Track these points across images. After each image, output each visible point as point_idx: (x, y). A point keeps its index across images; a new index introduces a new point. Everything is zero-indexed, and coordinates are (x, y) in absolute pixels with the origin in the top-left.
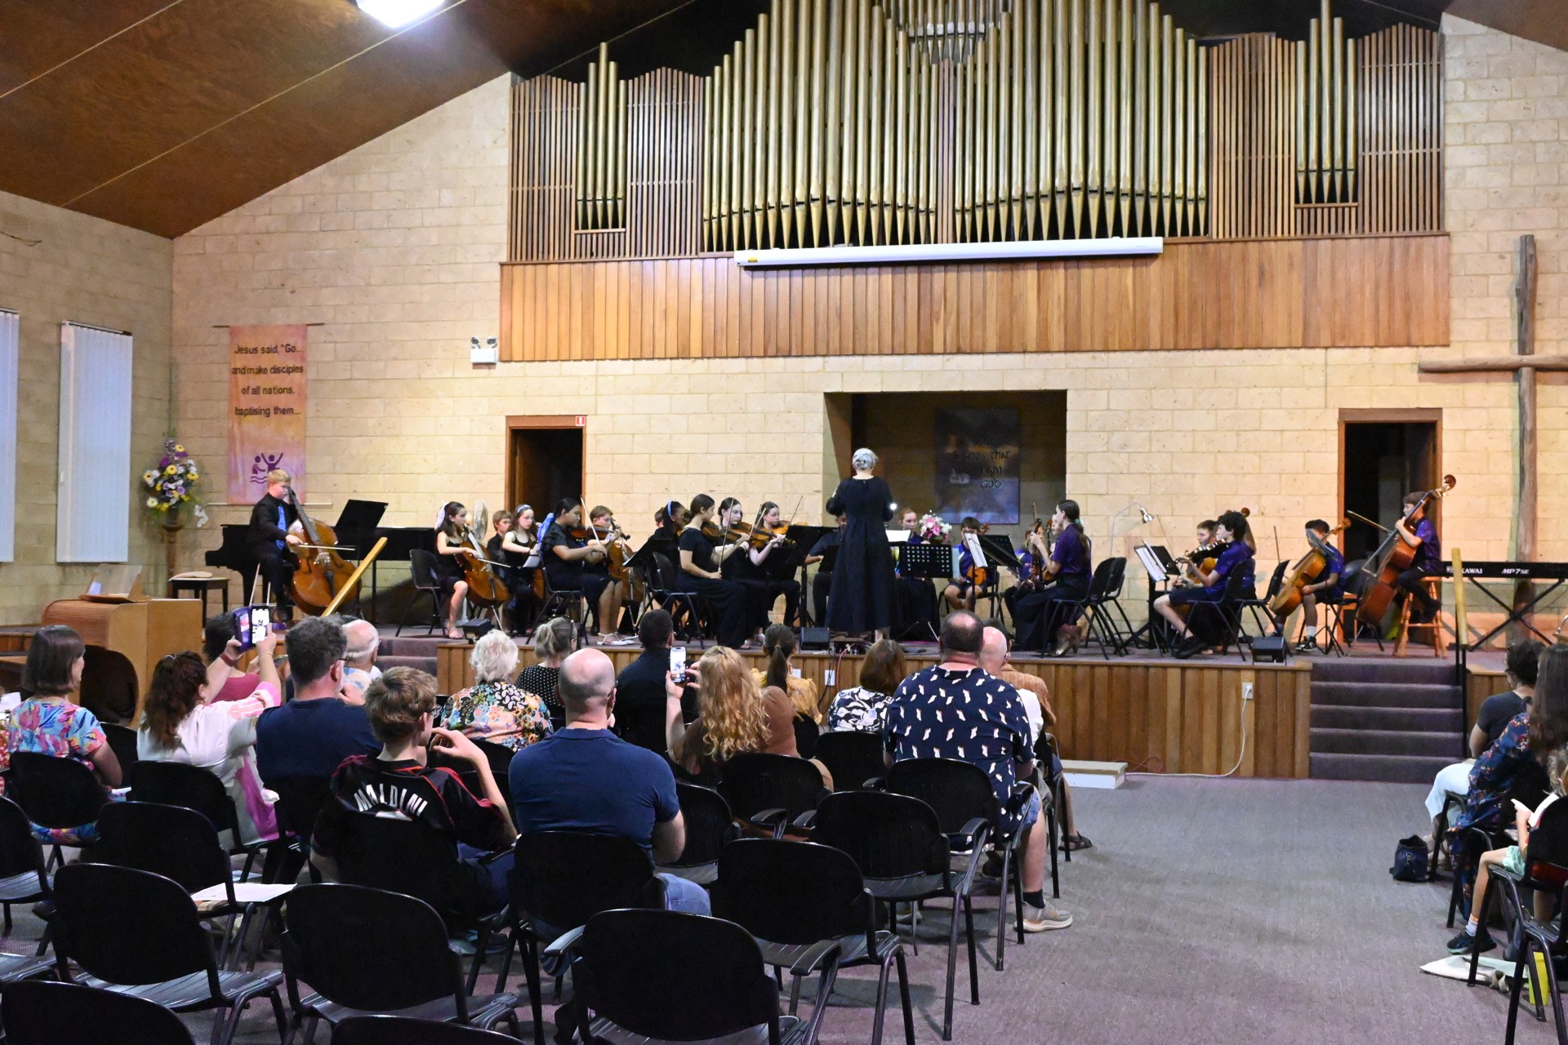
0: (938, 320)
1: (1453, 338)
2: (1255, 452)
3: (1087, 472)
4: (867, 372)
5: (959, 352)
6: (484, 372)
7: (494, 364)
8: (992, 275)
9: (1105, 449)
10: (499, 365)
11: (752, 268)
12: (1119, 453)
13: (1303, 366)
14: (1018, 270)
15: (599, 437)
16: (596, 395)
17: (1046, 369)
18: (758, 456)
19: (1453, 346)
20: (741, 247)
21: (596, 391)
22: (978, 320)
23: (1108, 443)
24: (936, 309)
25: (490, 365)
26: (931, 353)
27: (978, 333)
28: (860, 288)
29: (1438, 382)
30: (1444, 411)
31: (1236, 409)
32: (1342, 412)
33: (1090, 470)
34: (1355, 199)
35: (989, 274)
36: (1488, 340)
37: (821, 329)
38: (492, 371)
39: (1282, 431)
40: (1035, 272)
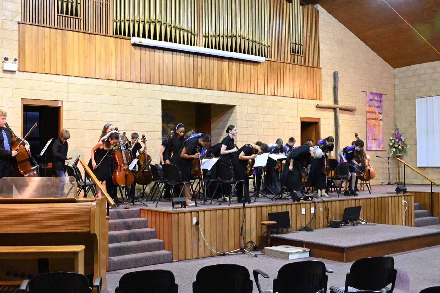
0: (200, 76)
1: (323, 98)
2: (283, 129)
3: (242, 134)
4: (176, 93)
5: (206, 89)
6: (9, 75)
7: (15, 72)
8: (215, 62)
9: (247, 126)
10: (17, 72)
11: (135, 45)
12: (250, 128)
13: (293, 103)
14: (223, 61)
15: (69, 112)
16: (68, 92)
17: (231, 98)
18: (137, 124)
19: (322, 101)
20: (134, 35)
21: (68, 90)
22: (212, 77)
23: (247, 124)
24: (199, 72)
25: (13, 72)
26: (198, 88)
27: (212, 83)
28: (174, 59)
29: (319, 110)
30: (321, 119)
31: (278, 115)
32: (301, 118)
33: (243, 134)
34: (303, 54)
35: (214, 61)
36: (328, 100)
37: (161, 74)
38: (13, 75)
39: (288, 123)
40: (228, 63)
